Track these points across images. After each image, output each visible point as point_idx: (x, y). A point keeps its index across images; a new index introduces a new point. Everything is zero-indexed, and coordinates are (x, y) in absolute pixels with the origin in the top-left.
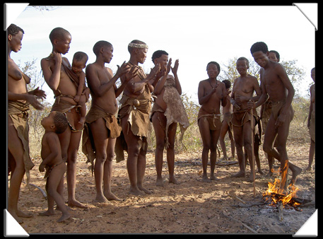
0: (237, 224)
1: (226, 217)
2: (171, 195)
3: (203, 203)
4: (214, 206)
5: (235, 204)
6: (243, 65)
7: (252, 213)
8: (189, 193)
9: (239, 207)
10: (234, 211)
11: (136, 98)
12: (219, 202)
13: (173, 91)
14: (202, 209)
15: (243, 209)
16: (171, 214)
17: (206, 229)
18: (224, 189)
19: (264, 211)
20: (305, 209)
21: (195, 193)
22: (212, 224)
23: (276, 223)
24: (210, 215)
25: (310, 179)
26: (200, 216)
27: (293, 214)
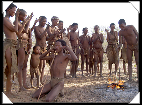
0: (97, 96)
1: (93, 92)
2: (69, 83)
3: (83, 87)
4: (87, 88)
5: (96, 87)
6: (97, 28)
7: (103, 91)
8: (76, 83)
9: (98, 88)
10: (96, 90)
11: (52, 41)
12: (89, 86)
13: (66, 39)
14: (82, 89)
15: (99, 90)
16: (69, 91)
17: (84, 97)
18: (91, 81)
19: (108, 90)
20: (125, 90)
21: (79, 82)
22: (87, 95)
23: (114, 95)
24: (86, 92)
25: (127, 77)
26: (81, 92)
27: (121, 92)
